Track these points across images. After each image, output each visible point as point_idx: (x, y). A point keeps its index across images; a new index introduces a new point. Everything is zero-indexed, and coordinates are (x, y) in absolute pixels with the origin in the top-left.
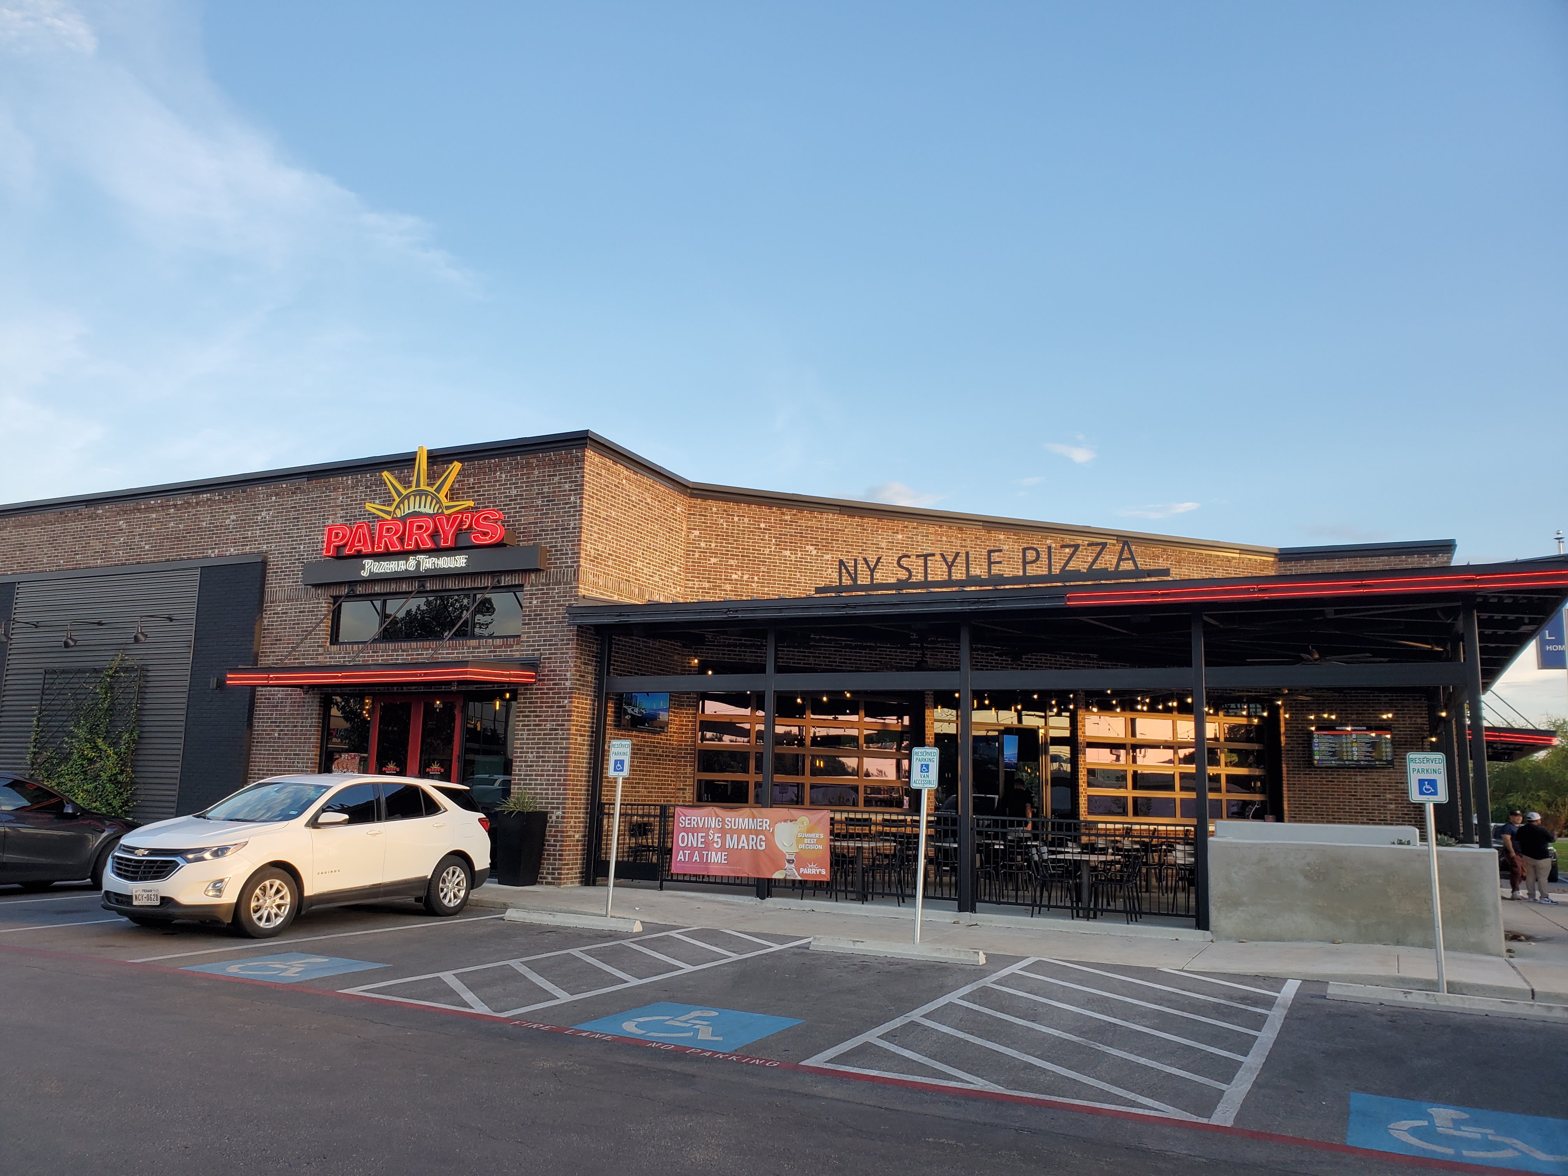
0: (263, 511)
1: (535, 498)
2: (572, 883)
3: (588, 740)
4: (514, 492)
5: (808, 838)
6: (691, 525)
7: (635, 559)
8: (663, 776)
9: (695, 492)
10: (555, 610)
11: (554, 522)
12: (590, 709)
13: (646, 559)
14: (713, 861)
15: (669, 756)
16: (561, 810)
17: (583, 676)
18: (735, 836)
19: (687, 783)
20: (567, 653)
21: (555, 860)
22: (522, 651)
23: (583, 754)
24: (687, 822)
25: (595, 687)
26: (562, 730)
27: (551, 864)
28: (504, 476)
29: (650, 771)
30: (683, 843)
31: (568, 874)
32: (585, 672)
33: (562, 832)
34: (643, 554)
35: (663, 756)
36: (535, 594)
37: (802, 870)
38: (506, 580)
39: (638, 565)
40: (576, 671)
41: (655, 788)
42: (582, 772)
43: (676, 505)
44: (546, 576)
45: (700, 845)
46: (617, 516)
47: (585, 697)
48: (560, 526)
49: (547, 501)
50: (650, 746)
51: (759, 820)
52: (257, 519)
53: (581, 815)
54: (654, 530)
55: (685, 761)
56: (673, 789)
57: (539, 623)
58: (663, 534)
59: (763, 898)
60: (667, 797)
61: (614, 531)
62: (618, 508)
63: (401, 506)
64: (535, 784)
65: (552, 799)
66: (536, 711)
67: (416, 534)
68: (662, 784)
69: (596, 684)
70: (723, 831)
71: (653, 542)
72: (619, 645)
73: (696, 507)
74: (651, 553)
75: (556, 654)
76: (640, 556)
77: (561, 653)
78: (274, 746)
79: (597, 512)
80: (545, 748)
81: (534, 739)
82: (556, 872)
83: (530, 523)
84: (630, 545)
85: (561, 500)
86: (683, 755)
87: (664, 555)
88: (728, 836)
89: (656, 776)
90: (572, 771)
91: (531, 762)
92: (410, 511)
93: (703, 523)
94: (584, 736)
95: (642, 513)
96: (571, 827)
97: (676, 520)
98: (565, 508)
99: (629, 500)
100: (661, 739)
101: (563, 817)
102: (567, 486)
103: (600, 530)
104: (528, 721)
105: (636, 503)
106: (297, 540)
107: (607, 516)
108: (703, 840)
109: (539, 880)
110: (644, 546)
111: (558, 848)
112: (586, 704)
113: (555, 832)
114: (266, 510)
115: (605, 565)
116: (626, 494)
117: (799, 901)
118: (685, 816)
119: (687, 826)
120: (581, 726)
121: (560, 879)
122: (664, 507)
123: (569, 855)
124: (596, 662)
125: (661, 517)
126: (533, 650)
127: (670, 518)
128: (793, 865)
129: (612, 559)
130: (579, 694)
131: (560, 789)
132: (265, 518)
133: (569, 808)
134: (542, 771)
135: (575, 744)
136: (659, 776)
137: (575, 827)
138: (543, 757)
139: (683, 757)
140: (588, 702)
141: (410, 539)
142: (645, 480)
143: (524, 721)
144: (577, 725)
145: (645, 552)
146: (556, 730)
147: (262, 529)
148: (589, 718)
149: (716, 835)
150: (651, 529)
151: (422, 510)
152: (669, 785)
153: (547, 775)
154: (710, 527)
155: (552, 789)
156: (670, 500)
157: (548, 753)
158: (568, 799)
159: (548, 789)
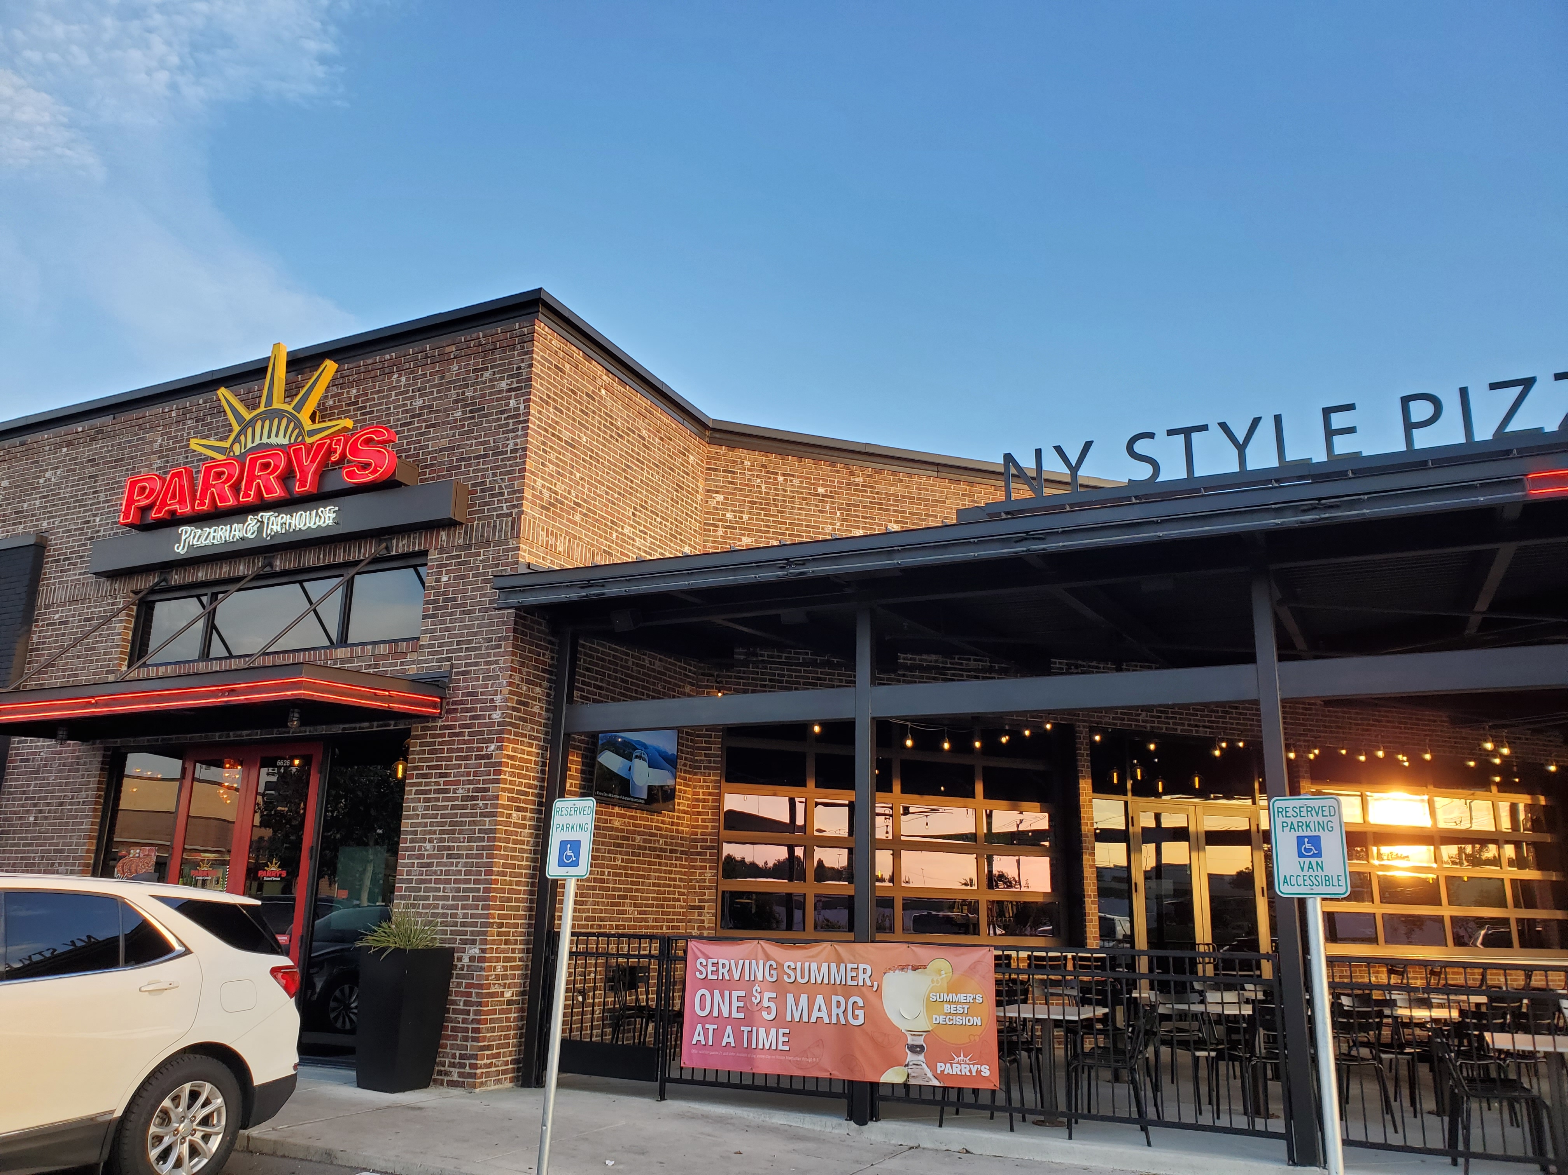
0: (47, 470)
1: (452, 409)
2: (499, 1081)
3: (531, 819)
4: (419, 402)
5: (949, 1002)
6: (710, 486)
7: (621, 520)
8: (665, 885)
9: (717, 435)
10: (478, 589)
11: (482, 443)
12: (536, 763)
13: (639, 523)
14: (760, 1046)
15: (675, 851)
16: (478, 947)
17: (525, 704)
18: (804, 999)
19: (706, 897)
20: (496, 662)
21: (465, 1039)
22: (420, 662)
23: (522, 842)
24: (710, 968)
25: (546, 725)
26: (483, 798)
27: (459, 1047)
28: (403, 379)
29: (643, 877)
30: (702, 1009)
31: (490, 1066)
32: (527, 696)
33: (481, 986)
34: (634, 514)
35: (665, 851)
36: (446, 565)
37: (940, 1067)
38: (400, 546)
39: (626, 531)
40: (511, 692)
41: (652, 906)
42: (520, 875)
43: (689, 452)
44: (466, 533)
45: (735, 1015)
46: (591, 444)
47: (527, 740)
48: (490, 449)
49: (471, 411)
50: (645, 834)
51: (850, 966)
52: (38, 483)
53: (517, 955)
54: (653, 482)
55: (702, 861)
56: (682, 907)
57: (451, 614)
58: (668, 491)
59: (861, 1122)
60: (673, 920)
61: (585, 467)
62: (592, 431)
63: (242, 438)
64: (435, 898)
65: (463, 924)
66: (439, 767)
67: (260, 477)
68: (664, 899)
69: (548, 719)
70: (780, 987)
71: (652, 500)
72: (591, 656)
73: (718, 459)
74: (648, 516)
75: (477, 664)
76: (629, 518)
77: (487, 663)
78: (26, 838)
79: (555, 429)
80: (453, 832)
81: (436, 816)
82: (467, 1062)
83: (441, 450)
84: (612, 496)
85: (494, 407)
86: (699, 850)
87: (668, 524)
88: (790, 997)
89: (654, 885)
90: (499, 874)
91: (429, 856)
92: (254, 445)
93: (730, 483)
94: (524, 810)
95: (633, 450)
96: (497, 977)
97: (688, 474)
98: (499, 420)
99: (611, 424)
100: (663, 822)
101: (482, 960)
102: (504, 385)
103: (561, 460)
104: (426, 784)
105: (623, 431)
106: (91, 510)
107: (573, 439)
108: (741, 1004)
109: (435, 1076)
110: (636, 503)
111: (472, 1017)
112: (529, 753)
113: (468, 986)
114: (53, 469)
115: (568, 520)
116: (606, 414)
117: (938, 1130)
118: (707, 958)
119: (710, 977)
120: (519, 792)
121: (474, 1076)
122: (669, 450)
123: (492, 1030)
124: (549, 680)
125: (664, 464)
126: (438, 661)
127: (679, 469)
128: (921, 1057)
129: (581, 513)
130: (516, 734)
131: (477, 907)
132: (50, 479)
133: (493, 942)
134: (447, 873)
135: (508, 824)
136: (659, 885)
137: (505, 977)
138: (449, 848)
139: (699, 854)
140: (533, 750)
141: (249, 487)
142: (638, 398)
143: (420, 784)
144: (511, 791)
145: (638, 513)
146: (474, 798)
147: (44, 497)
148: (534, 778)
149: (767, 995)
150: (647, 478)
151: (274, 440)
152: (675, 900)
153: (456, 881)
154: (741, 490)
155: (464, 907)
156: (679, 442)
157: (458, 840)
158: (491, 925)
159: (456, 907)
